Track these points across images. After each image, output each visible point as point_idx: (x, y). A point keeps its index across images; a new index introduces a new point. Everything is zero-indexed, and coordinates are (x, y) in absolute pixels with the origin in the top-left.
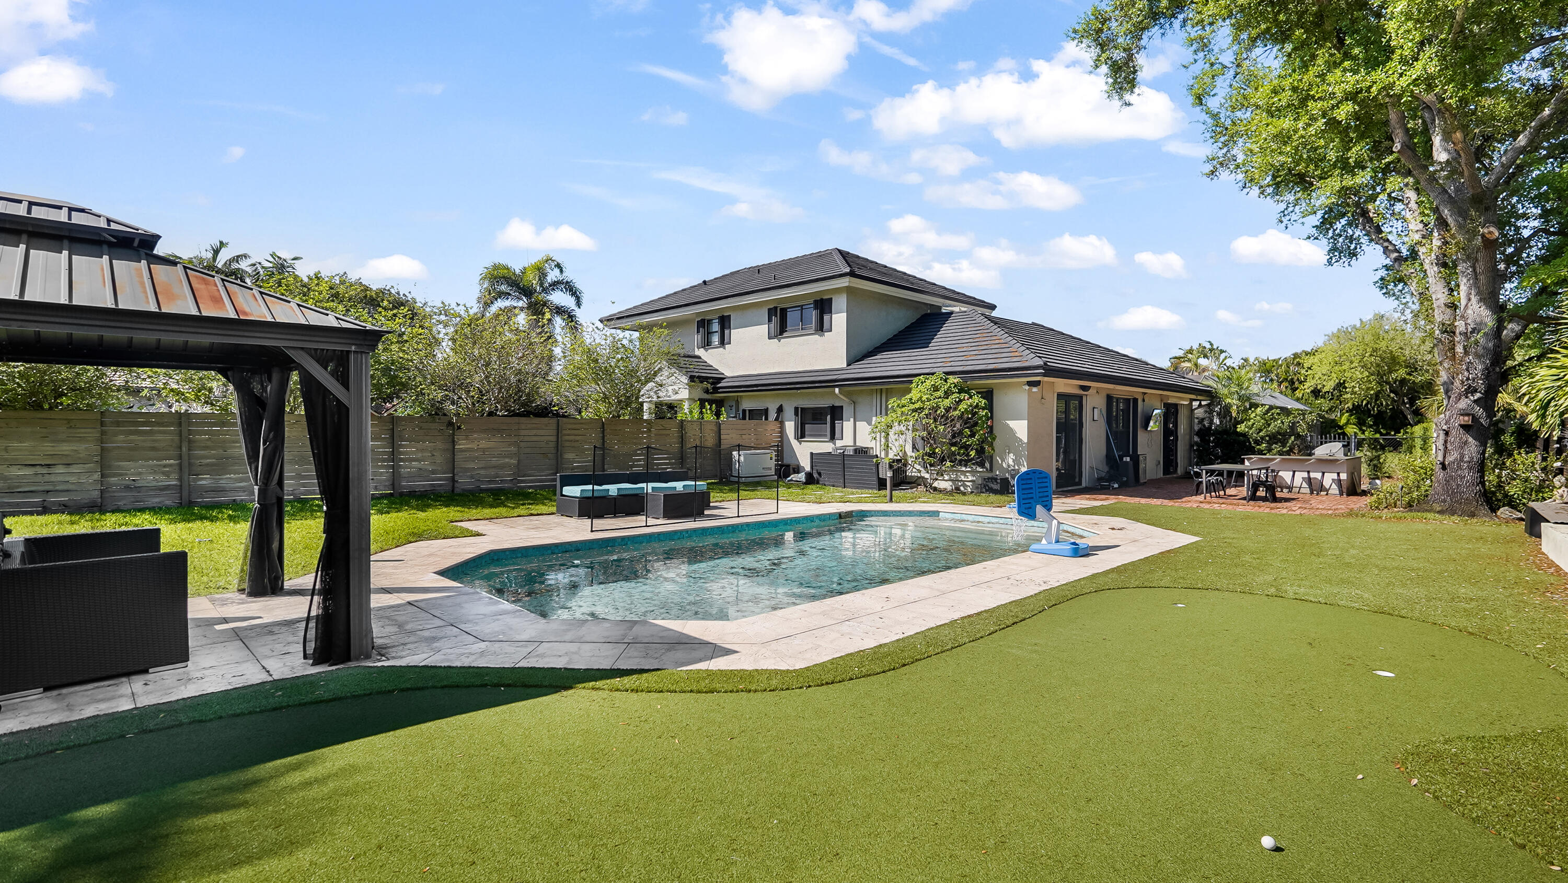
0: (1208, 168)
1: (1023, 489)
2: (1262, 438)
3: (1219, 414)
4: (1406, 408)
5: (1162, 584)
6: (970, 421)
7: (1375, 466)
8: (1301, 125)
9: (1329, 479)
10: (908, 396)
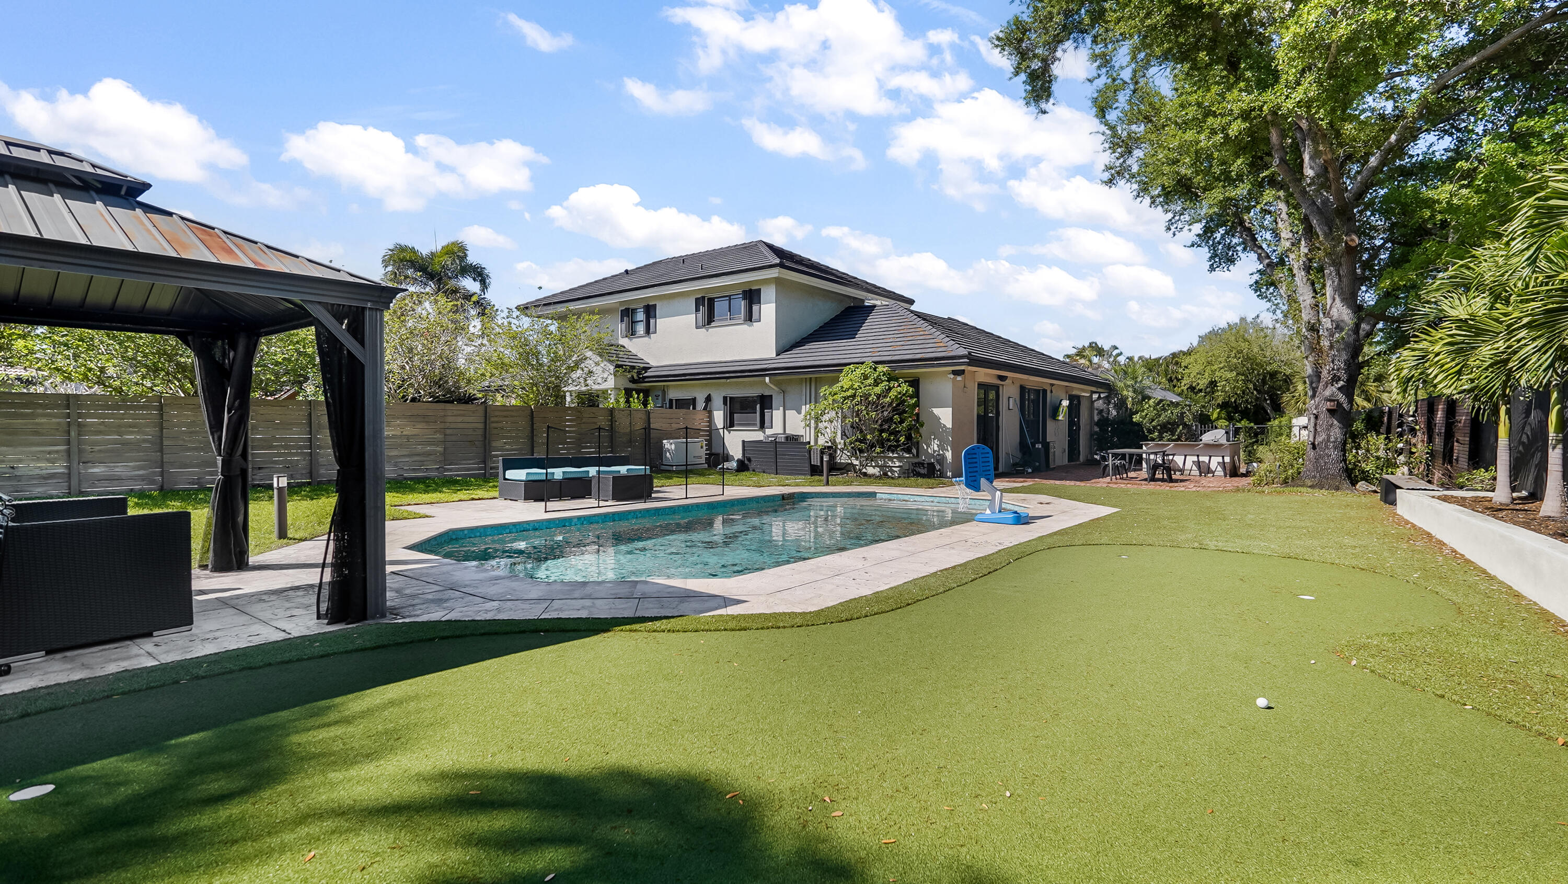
0: (1106, 176)
1: (970, 463)
2: (1154, 427)
3: (1115, 406)
4: (1267, 405)
5: (1102, 542)
6: (899, 407)
7: (1250, 452)
8: (1202, 137)
9: (1215, 462)
10: (839, 384)
